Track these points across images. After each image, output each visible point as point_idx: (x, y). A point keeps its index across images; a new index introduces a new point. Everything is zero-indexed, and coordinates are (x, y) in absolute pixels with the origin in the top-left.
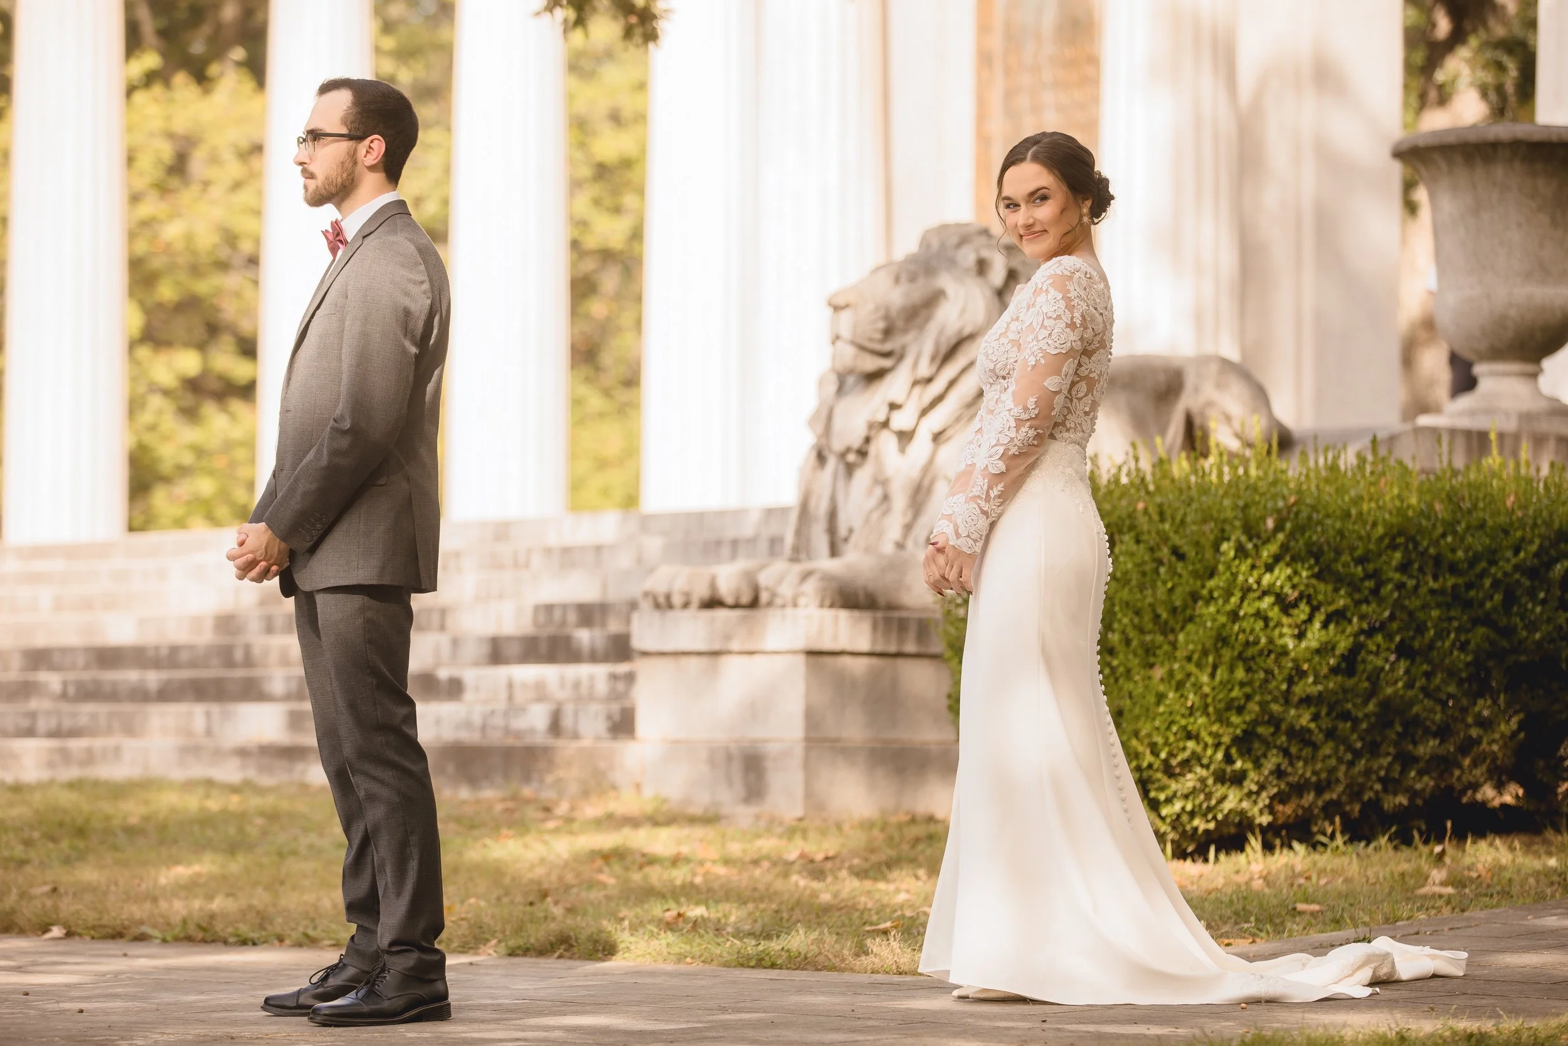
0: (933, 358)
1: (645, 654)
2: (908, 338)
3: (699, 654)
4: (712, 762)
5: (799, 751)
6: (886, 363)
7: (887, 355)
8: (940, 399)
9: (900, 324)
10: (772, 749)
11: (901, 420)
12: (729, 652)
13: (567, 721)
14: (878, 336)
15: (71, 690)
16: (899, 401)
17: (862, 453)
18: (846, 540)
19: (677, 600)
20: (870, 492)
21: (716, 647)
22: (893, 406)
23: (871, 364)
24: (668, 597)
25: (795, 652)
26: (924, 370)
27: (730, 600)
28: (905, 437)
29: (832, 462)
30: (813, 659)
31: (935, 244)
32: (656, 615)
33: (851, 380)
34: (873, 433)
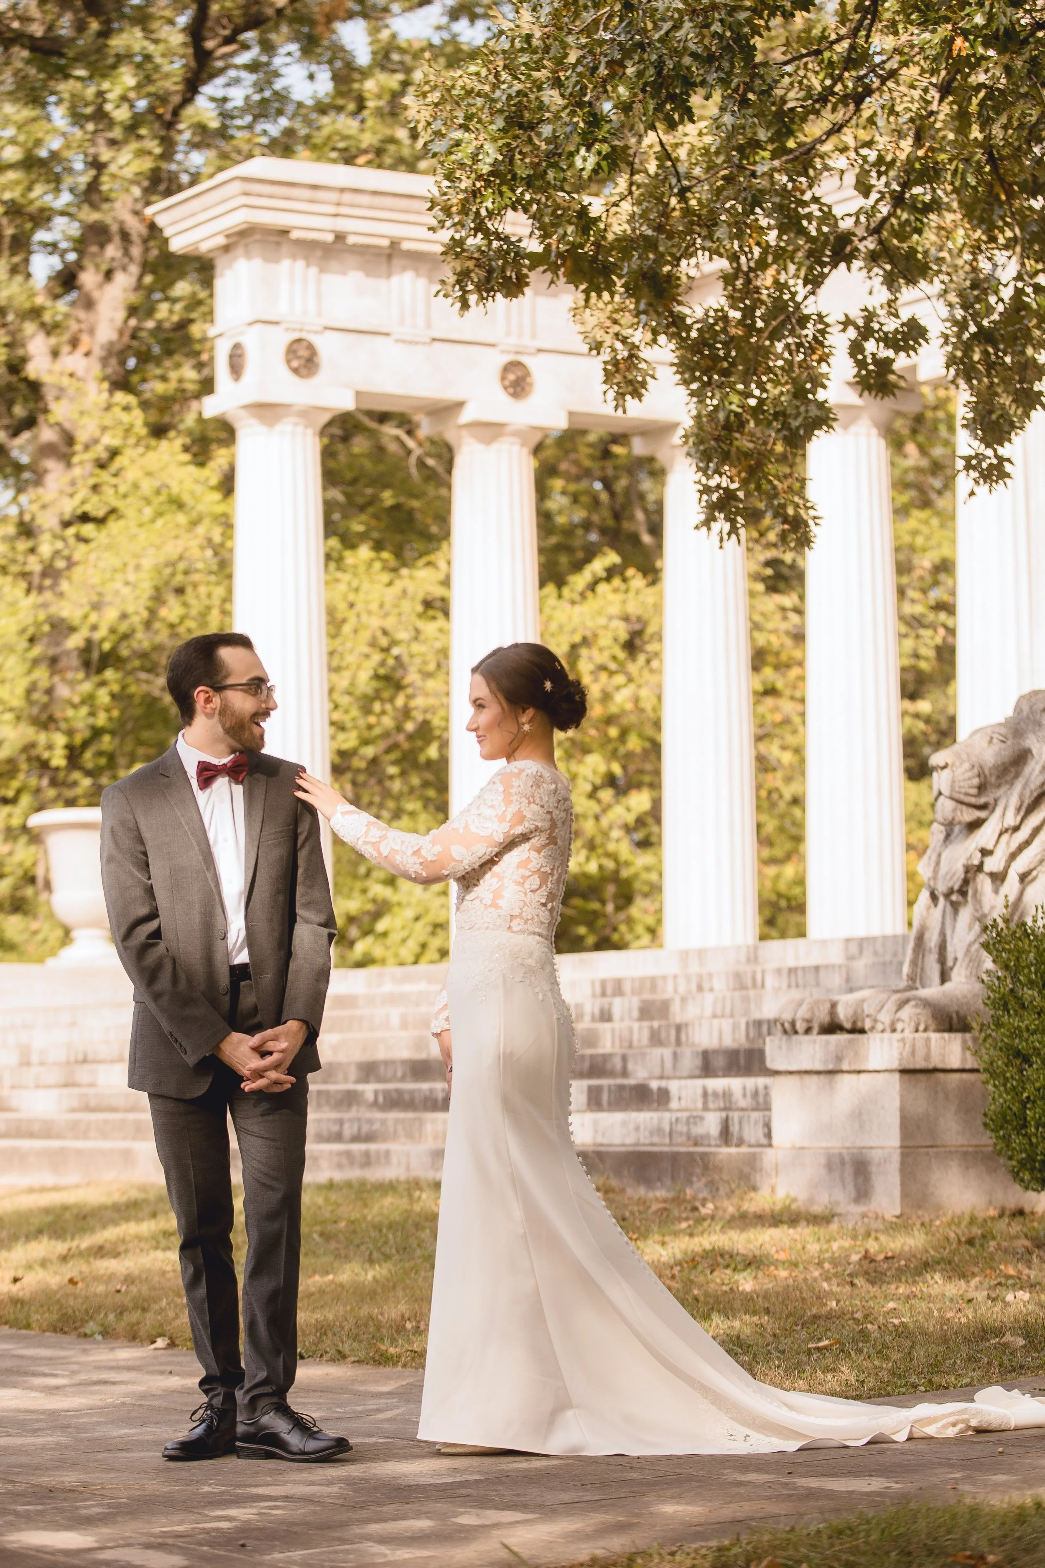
0: (1018, 810)
1: (777, 1073)
2: (1000, 792)
3: (818, 1073)
4: (829, 1166)
5: (896, 1158)
6: (982, 814)
7: (983, 807)
8: (1027, 843)
9: (993, 780)
10: (876, 1155)
11: (993, 864)
12: (842, 1072)
13: (734, 1128)
14: (974, 791)
15: (381, 1099)
16: (990, 847)
17: (963, 892)
18: (951, 969)
19: (800, 1026)
20: (970, 929)
21: (831, 1067)
22: (985, 853)
23: (969, 815)
24: (793, 1024)
25: (891, 1071)
26: (1011, 820)
27: (848, 1025)
28: (998, 878)
29: (942, 900)
30: (906, 1077)
31: (1026, 708)
32: (785, 1038)
33: (957, 829)
34: (970, 875)
